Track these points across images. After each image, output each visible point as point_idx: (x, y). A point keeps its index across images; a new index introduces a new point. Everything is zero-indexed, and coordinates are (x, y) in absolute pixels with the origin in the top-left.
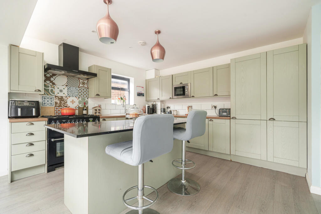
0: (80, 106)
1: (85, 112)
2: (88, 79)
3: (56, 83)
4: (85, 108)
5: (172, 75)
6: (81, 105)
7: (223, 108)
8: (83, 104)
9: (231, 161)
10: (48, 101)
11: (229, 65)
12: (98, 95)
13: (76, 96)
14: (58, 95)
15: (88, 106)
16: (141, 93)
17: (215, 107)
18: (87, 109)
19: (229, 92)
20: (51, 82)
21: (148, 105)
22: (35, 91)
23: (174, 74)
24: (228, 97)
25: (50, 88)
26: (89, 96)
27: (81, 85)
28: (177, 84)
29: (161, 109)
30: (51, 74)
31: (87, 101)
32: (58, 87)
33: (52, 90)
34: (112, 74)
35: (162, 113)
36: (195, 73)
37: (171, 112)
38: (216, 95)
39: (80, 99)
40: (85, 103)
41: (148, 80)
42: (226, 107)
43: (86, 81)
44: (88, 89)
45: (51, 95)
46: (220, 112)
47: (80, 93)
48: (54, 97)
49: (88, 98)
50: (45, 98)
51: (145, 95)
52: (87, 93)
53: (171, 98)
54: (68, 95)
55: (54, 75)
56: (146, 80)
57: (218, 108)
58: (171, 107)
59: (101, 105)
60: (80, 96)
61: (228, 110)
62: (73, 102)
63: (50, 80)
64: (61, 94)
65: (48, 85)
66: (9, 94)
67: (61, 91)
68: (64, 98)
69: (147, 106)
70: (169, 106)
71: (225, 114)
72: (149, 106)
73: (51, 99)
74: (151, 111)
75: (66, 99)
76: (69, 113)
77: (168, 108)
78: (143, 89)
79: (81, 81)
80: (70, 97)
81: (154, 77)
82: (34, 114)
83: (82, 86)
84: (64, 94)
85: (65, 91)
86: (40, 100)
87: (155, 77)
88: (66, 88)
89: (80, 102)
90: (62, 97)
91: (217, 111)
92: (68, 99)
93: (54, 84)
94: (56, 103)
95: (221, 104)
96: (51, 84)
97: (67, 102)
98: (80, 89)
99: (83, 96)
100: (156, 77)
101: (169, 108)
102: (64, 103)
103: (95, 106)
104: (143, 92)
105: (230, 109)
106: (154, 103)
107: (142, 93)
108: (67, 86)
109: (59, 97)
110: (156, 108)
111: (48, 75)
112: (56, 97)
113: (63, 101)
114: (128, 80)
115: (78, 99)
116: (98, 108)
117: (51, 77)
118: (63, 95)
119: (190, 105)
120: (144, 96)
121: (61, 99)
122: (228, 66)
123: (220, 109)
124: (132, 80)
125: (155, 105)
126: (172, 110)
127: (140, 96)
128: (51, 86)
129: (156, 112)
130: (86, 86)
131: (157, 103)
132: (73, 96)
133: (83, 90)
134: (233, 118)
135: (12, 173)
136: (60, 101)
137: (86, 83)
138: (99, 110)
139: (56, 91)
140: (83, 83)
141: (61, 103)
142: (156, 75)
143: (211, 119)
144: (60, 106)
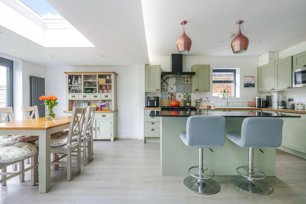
0: (185, 100)
1: (188, 104)
2: (191, 77)
3: (169, 84)
4: (188, 101)
5: (292, 57)
6: (185, 98)
8: (187, 98)
10: (164, 96)
12: (197, 90)
13: (181, 92)
14: (170, 92)
15: (191, 100)
16: (249, 84)
18: (190, 102)
20: (166, 83)
21: (259, 97)
22: (156, 90)
23: (295, 54)
25: (165, 88)
26: (192, 91)
27: (185, 83)
29: (279, 102)
30: (166, 78)
31: (190, 95)
32: (170, 86)
33: (166, 89)
35: (280, 107)
37: (293, 106)
39: (185, 94)
40: (188, 97)
41: (261, 67)
43: (189, 79)
44: (191, 85)
45: (166, 92)
47: (185, 89)
48: (168, 93)
49: (191, 93)
50: (163, 95)
51: (256, 85)
52: (190, 89)
53: (289, 87)
54: (177, 91)
55: (168, 78)
56: (258, 68)
58: (294, 100)
59: (202, 98)
60: (185, 91)
62: (180, 96)
63: (165, 82)
64: (172, 91)
65: (164, 85)
66: (146, 93)
67: (172, 89)
68: (174, 93)
69: (257, 98)
70: (292, 97)
72: (260, 99)
73: (166, 94)
74: (264, 104)
75: (175, 94)
76: (175, 105)
77: (289, 100)
78: (254, 79)
79: (185, 79)
80: (178, 92)
81: (268, 63)
82: (155, 105)
83: (187, 83)
84: (174, 90)
85: (175, 89)
86: (160, 96)
87: (269, 63)
88: (175, 87)
89: (185, 97)
90: (172, 93)
92: (176, 94)
93: (168, 84)
94: (169, 98)
96: (166, 84)
97: (175, 97)
98: (185, 86)
99: (187, 91)
100: (271, 61)
101: (292, 100)
102: (174, 98)
103: (197, 99)
104: (253, 82)
106: (269, 95)
107: (251, 84)
108: (176, 84)
109: (171, 93)
110: (271, 101)
111: (164, 79)
112: (169, 93)
113: (173, 96)
114: (234, 71)
115: (183, 94)
116: (198, 101)
117: (166, 79)
118: (173, 92)
120: (254, 86)
121: (172, 94)
124: (238, 70)
125: (270, 97)
126: (295, 103)
127: (248, 87)
128: (166, 86)
129: (271, 106)
130: (189, 83)
131: (272, 94)
132: (180, 92)
133: (187, 86)
135: (145, 138)
136: (171, 96)
137: (189, 80)
139: (169, 89)
140: (187, 81)
141: (172, 97)
144: (171, 100)
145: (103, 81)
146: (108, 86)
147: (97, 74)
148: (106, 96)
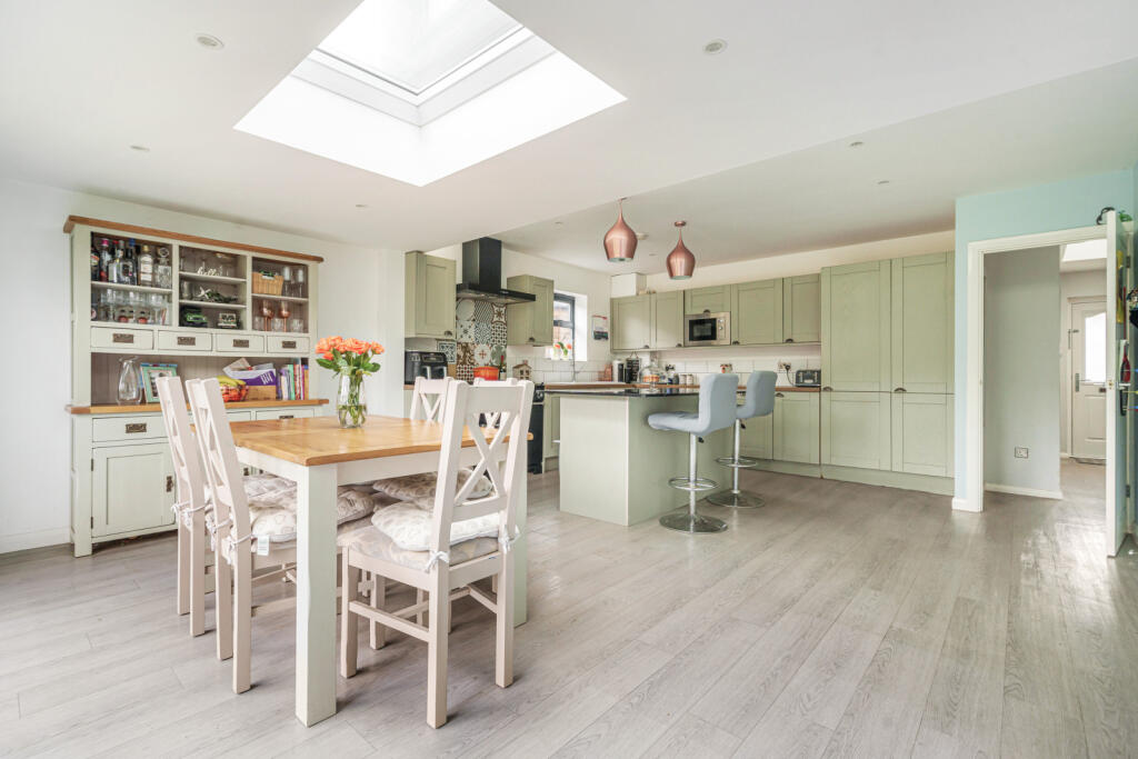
0: (494, 364)
2: (507, 304)
3: (459, 316)
4: (503, 368)
5: (684, 292)
6: (495, 360)
7: (804, 368)
8: (499, 359)
9: (822, 478)
10: (448, 352)
11: (819, 275)
12: (532, 339)
13: (487, 342)
14: (461, 340)
15: (506, 364)
16: (601, 333)
17: (788, 368)
18: (505, 370)
19: (819, 334)
21: (619, 362)
22: (445, 334)
23: (690, 287)
24: (815, 346)
26: (508, 341)
27: (496, 319)
28: (696, 311)
31: (505, 351)
32: (462, 324)
34: (556, 291)
36: (739, 289)
38: (790, 341)
39: (495, 349)
40: (501, 357)
41: (619, 299)
42: (811, 368)
43: (503, 309)
44: (507, 325)
46: (798, 378)
47: (494, 334)
48: (456, 343)
49: (506, 346)
50: (443, 348)
51: (609, 337)
52: (504, 335)
53: (679, 345)
54: (476, 339)
56: (612, 300)
57: (794, 370)
58: (677, 368)
59: (528, 361)
60: (494, 341)
61: (816, 374)
62: (483, 354)
64: (465, 339)
66: (406, 339)
67: (466, 332)
68: (470, 346)
69: (616, 364)
70: (672, 364)
71: (810, 381)
72: (622, 365)
73: (452, 347)
75: (473, 347)
77: (667, 368)
78: (607, 323)
79: (496, 308)
80: (478, 343)
81: (634, 294)
84: (470, 337)
85: (472, 332)
87: (638, 294)
88: (473, 327)
89: (493, 355)
90: (467, 344)
91: (791, 375)
92: (475, 347)
94: (459, 356)
95: (800, 361)
97: (473, 355)
98: (494, 327)
99: (499, 341)
100: (641, 292)
101: (673, 368)
102: (470, 358)
103: (518, 364)
104: (605, 330)
105: (819, 372)
106: (634, 357)
107: (603, 333)
108: (475, 321)
110: (638, 369)
112: (460, 343)
114: (572, 301)
115: (490, 348)
116: (524, 369)
118: (469, 341)
119: (728, 363)
120: (607, 338)
121: (466, 348)
122: (816, 279)
123: (798, 372)
124: (581, 300)
125: (634, 362)
126: (680, 374)
127: (600, 339)
129: (638, 378)
130: (503, 320)
131: (640, 357)
132: (483, 342)
133: (499, 328)
134: (825, 389)
136: (464, 353)
137: (504, 313)
138: (527, 372)
139: (459, 332)
140: (499, 314)
141: (465, 356)
142: (638, 289)
143: (780, 391)
144: (464, 363)
145: (272, 287)
146: (284, 305)
147: (249, 255)
148: (289, 345)
